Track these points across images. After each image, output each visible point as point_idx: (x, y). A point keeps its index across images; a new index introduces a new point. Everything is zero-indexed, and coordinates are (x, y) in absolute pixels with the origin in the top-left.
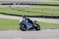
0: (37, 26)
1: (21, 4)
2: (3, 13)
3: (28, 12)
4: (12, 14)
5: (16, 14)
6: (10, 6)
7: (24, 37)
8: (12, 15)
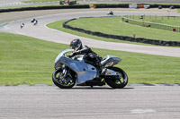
0: (115, 73)
1: (152, 7)
2: (98, 34)
3: (174, 30)
4: (124, 35)
5: (136, 37)
6: (111, 13)
7: (162, 107)
8: (124, 38)
